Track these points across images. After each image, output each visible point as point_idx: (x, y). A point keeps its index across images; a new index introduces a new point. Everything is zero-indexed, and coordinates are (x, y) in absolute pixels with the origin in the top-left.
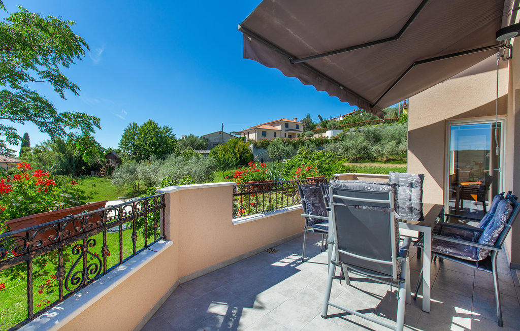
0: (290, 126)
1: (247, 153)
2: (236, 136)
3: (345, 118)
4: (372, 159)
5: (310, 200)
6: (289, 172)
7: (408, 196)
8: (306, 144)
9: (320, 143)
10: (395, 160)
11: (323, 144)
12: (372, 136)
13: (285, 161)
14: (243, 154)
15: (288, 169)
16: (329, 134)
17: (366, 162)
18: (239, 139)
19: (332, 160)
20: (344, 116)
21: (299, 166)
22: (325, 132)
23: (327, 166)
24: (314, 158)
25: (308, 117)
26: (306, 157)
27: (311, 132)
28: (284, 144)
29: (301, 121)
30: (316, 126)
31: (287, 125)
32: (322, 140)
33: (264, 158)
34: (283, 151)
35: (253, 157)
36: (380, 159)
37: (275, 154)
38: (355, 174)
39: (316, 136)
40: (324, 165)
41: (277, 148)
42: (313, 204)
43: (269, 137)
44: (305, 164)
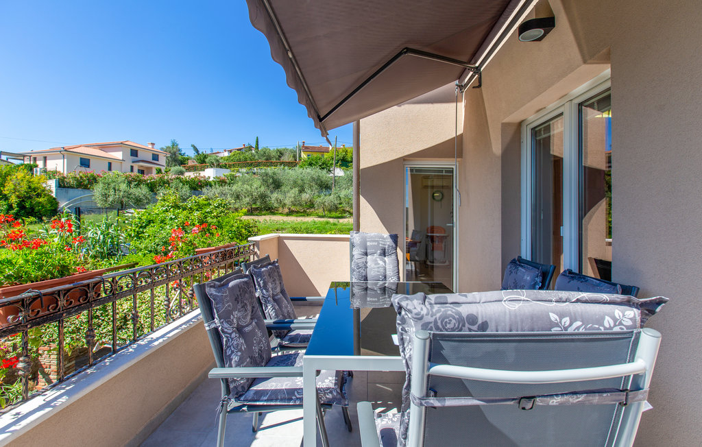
0: (141, 155)
1: (38, 195)
2: (9, 160)
3: (232, 153)
4: (271, 210)
5: (231, 323)
6: (143, 233)
7: (382, 270)
8: (173, 184)
9: (197, 186)
10: (297, 212)
11: (201, 187)
12: (271, 180)
13: (134, 213)
14: (30, 198)
15: (141, 227)
16: (210, 173)
17: (264, 215)
18: (18, 166)
19: (222, 212)
20: (231, 151)
21: (162, 222)
22: (203, 169)
23: (215, 220)
24: (191, 208)
25: (174, 144)
26: (176, 206)
27: (181, 168)
28: (130, 183)
29: (162, 149)
30: (188, 159)
31: (134, 153)
32: (200, 181)
33: (83, 206)
34: (128, 195)
35: (57, 203)
36: (281, 210)
37: (111, 199)
38: (282, 235)
39: (190, 175)
40: (209, 220)
41: (114, 189)
42: (240, 330)
43: (96, 169)
44: (176, 218)
